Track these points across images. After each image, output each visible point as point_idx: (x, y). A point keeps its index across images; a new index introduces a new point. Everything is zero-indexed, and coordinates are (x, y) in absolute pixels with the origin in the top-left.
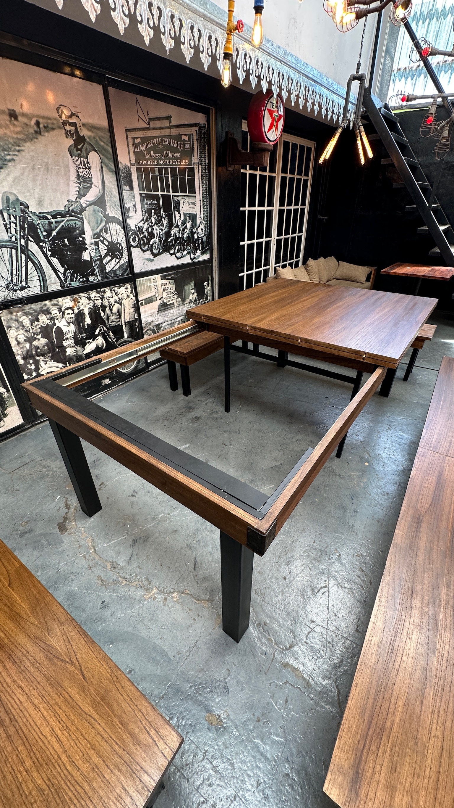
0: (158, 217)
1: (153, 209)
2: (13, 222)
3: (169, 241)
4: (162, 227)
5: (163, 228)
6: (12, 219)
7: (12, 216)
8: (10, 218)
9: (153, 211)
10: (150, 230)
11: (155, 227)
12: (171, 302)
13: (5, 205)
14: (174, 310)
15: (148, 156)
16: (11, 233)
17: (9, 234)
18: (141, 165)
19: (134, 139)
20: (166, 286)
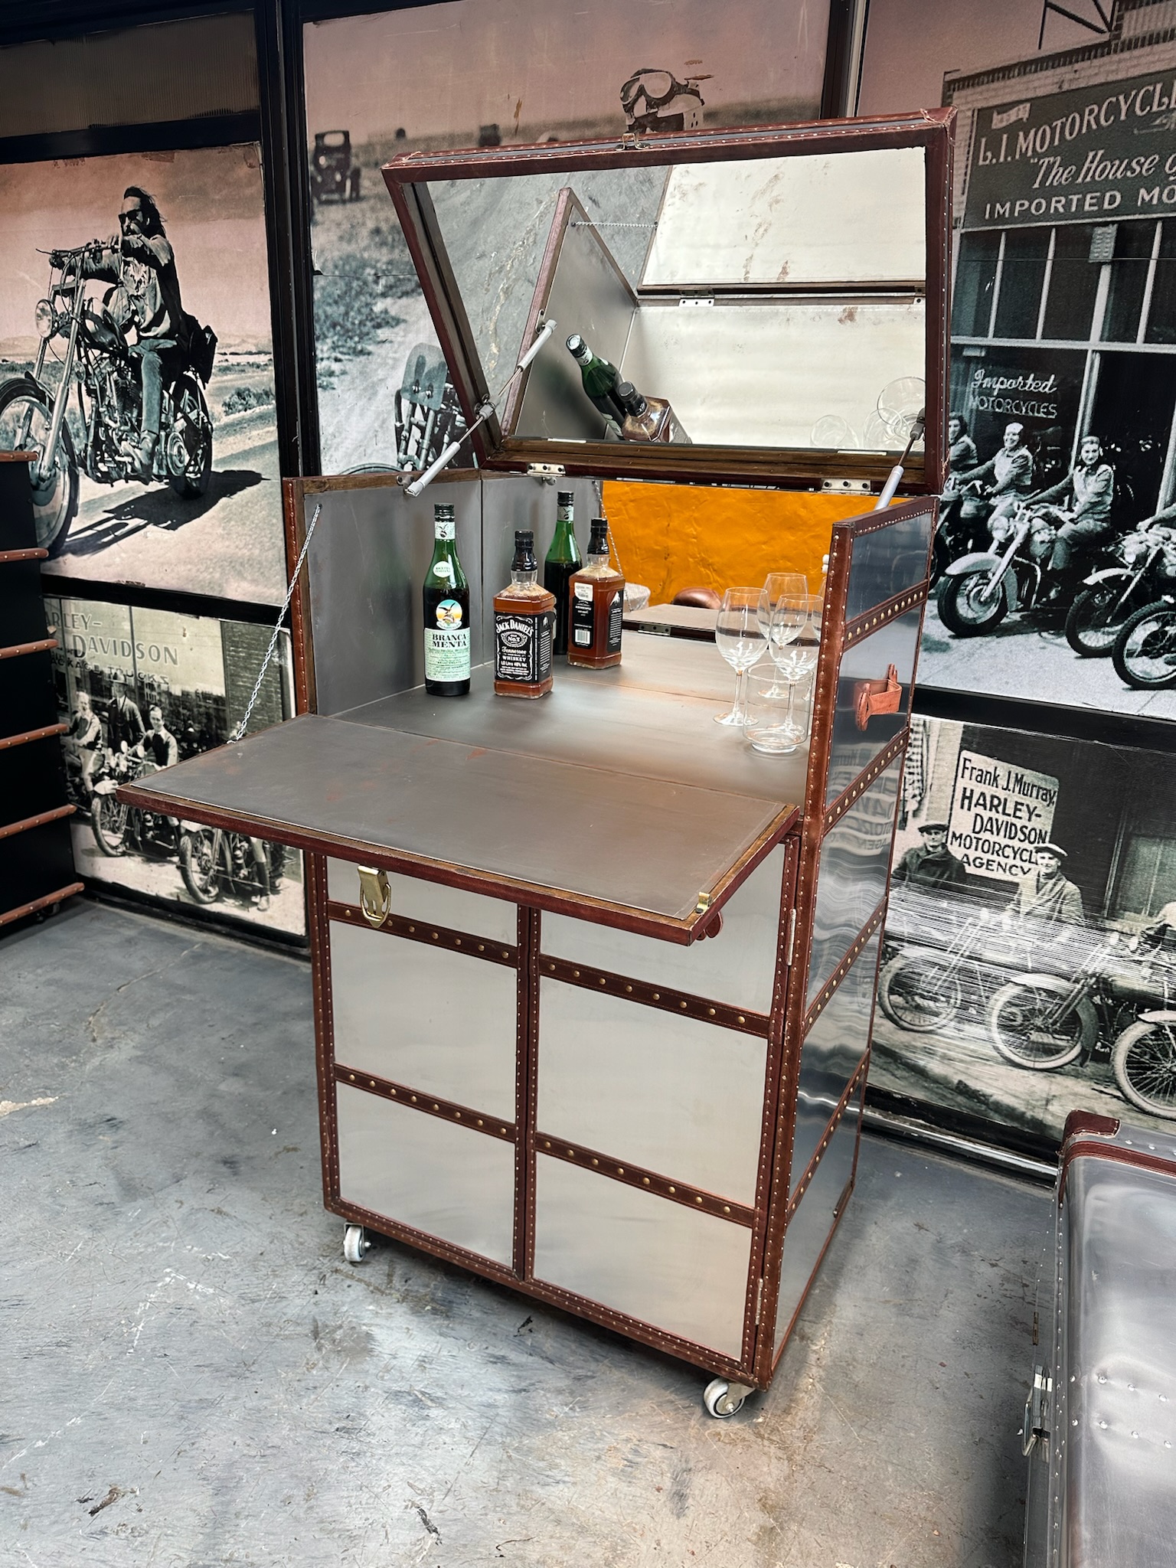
0: (1041, 458)
1: (1018, 419)
2: (418, 426)
3: (1090, 581)
4: (1054, 510)
5: (1065, 517)
6: (419, 416)
7: (418, 408)
8: (413, 414)
9: (1014, 429)
10: (968, 509)
11: (1001, 503)
12: (999, 875)
13: (411, 380)
14: (1006, 917)
15: (1060, 176)
16: (405, 453)
17: (402, 456)
18: (1001, 219)
19: (984, 115)
20: (989, 791)
